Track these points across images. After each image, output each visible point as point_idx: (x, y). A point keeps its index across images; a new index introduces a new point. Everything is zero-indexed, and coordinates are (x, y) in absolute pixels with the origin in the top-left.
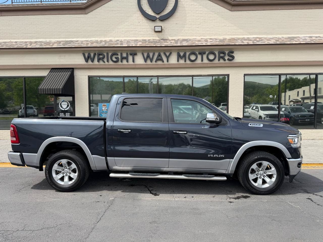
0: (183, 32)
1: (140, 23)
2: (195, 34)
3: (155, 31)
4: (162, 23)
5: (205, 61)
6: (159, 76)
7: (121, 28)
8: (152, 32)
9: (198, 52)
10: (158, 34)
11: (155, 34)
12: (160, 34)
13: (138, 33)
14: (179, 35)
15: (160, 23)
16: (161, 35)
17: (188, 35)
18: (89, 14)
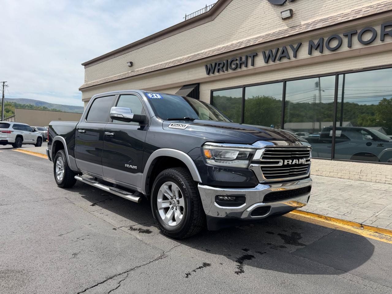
0: (324, 8)
1: (266, 14)
2: (343, 7)
3: (283, 19)
4: (293, 4)
5: (357, 45)
6: (287, 80)
7: (245, 26)
8: (279, 21)
9: (342, 35)
10: (287, 21)
11: (283, 22)
12: (291, 20)
13: (263, 27)
14: (317, 14)
15: (291, 5)
16: (291, 22)
17: (332, 10)
18: (216, 19)
